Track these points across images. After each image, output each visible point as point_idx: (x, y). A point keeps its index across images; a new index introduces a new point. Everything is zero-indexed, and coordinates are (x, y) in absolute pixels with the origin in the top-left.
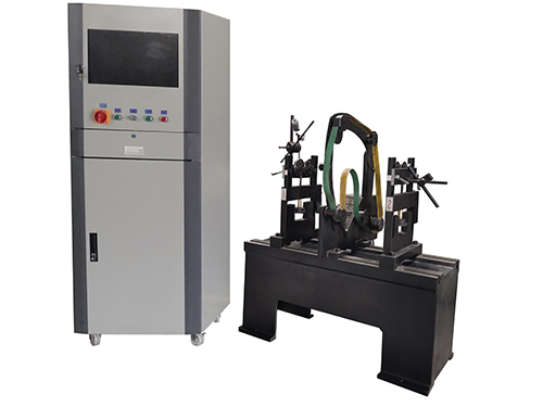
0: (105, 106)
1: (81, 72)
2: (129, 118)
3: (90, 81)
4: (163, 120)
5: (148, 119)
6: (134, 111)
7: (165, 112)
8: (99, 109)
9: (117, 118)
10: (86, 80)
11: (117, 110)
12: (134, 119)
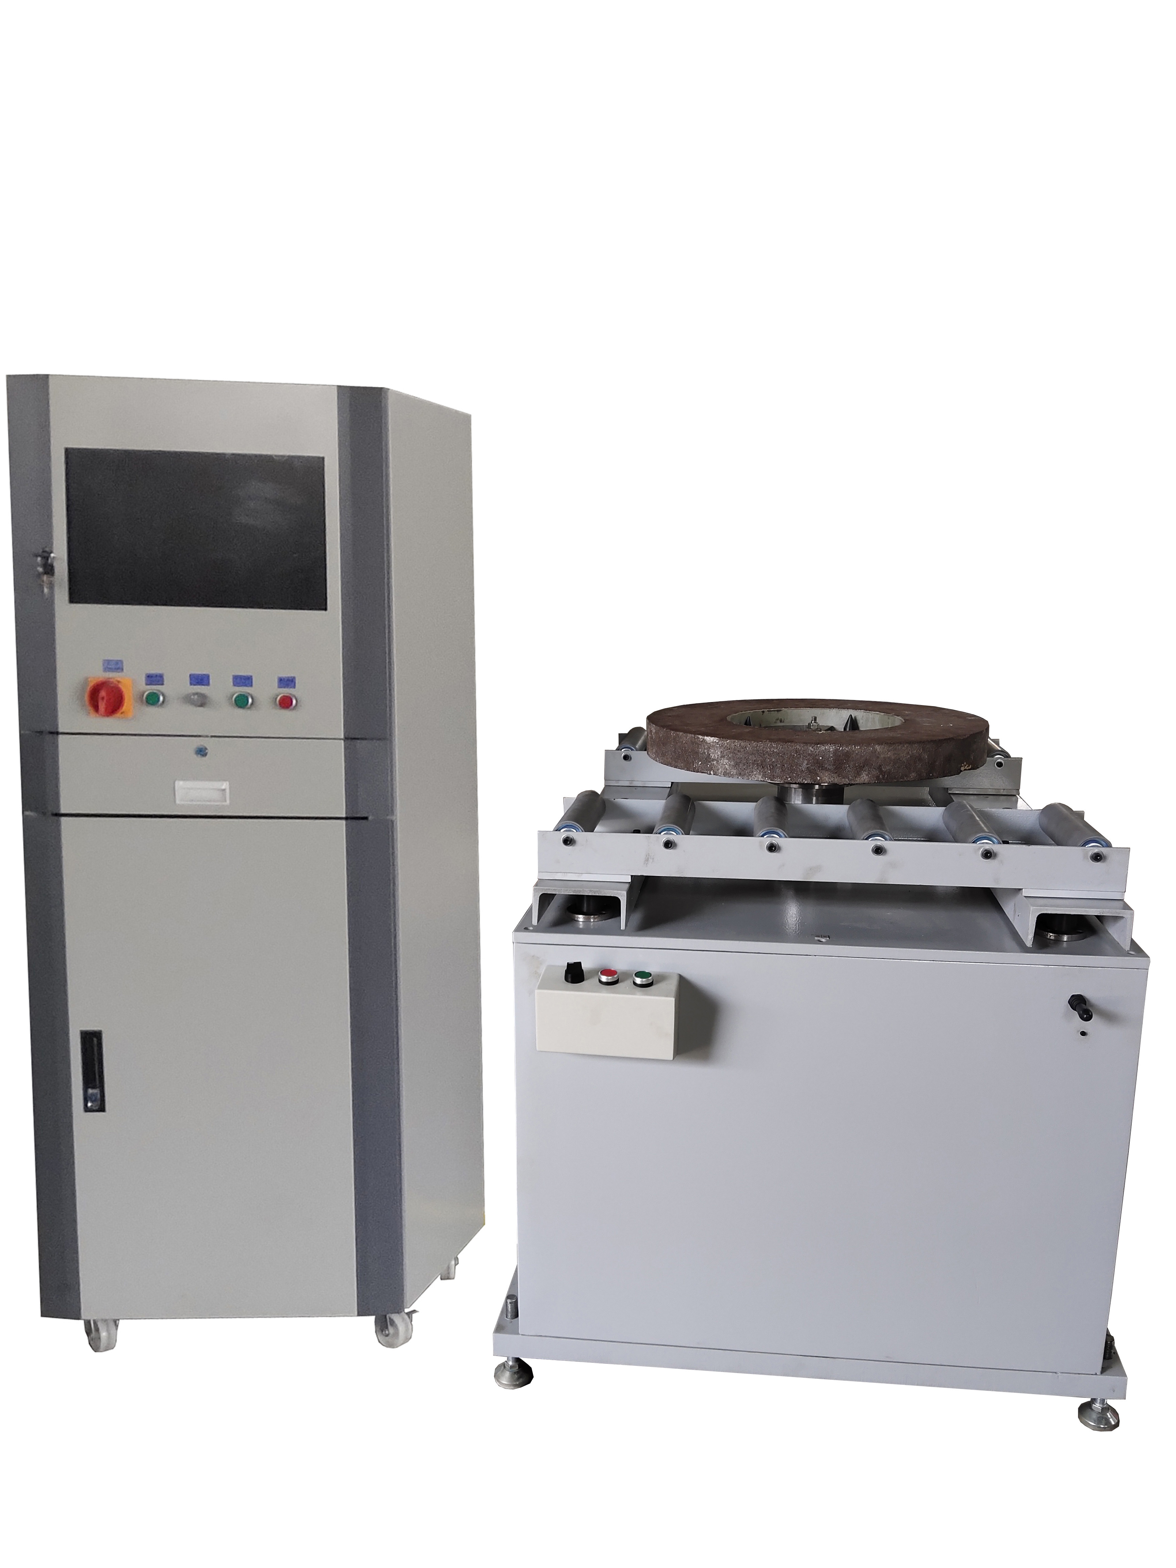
0: (117, 666)
1: (49, 570)
2: (188, 699)
3: (75, 597)
4: (286, 703)
5: (241, 702)
6: (200, 680)
7: (287, 682)
8: (98, 674)
9: (152, 700)
10: (61, 594)
11: (155, 679)
12: (202, 702)
